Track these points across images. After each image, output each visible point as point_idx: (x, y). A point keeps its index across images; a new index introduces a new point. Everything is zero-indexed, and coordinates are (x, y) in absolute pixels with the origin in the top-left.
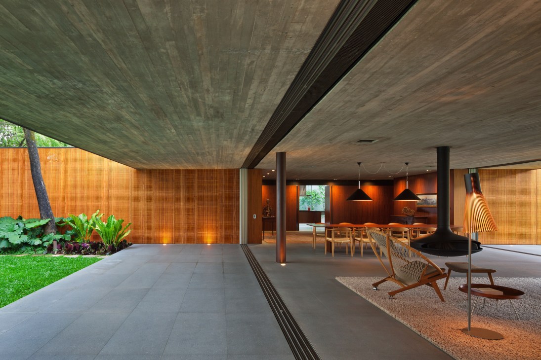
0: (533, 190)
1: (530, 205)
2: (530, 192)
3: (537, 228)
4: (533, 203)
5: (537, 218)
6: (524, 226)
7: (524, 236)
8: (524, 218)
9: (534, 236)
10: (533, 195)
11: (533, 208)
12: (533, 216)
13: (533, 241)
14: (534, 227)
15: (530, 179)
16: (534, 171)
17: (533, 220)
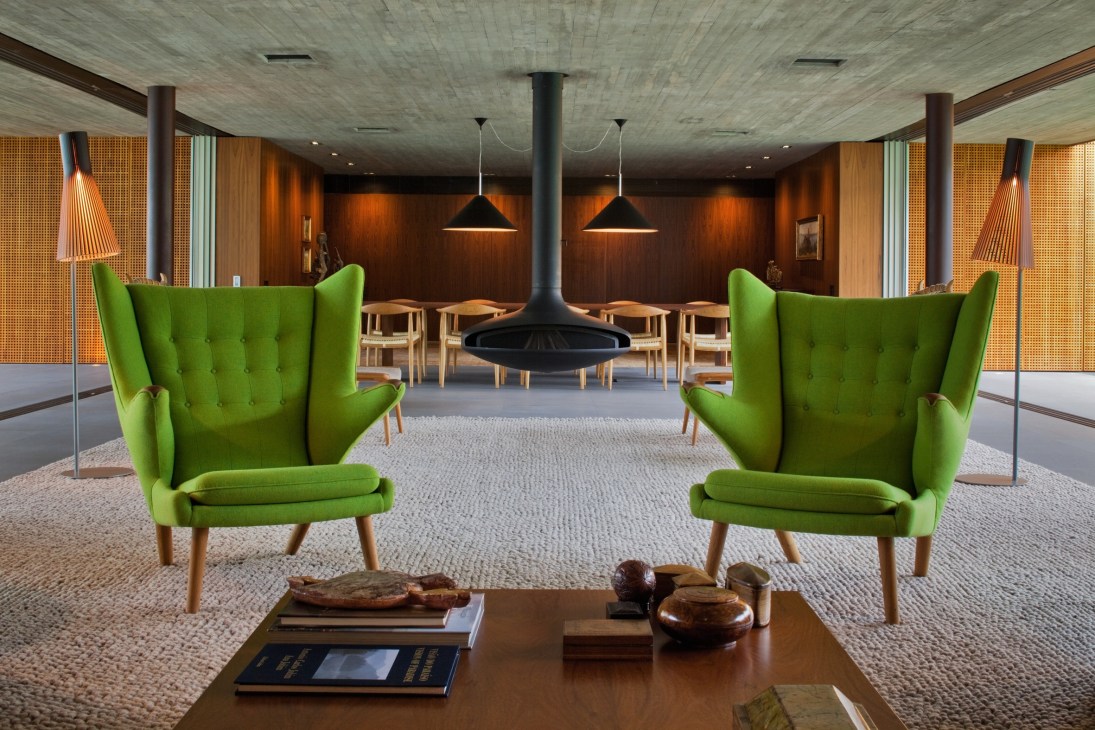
0: (1075, 208)
1: (1065, 253)
2: (1066, 213)
3: (1085, 322)
4: (1075, 247)
5: (1085, 292)
6: (1047, 315)
7: (1046, 345)
8: (1047, 292)
9: (1075, 347)
10: (1075, 223)
11: (1075, 261)
12: (1074, 285)
13: (1075, 360)
14: (1076, 317)
15: (1065, 172)
16: (1077, 150)
17: (1074, 298)
